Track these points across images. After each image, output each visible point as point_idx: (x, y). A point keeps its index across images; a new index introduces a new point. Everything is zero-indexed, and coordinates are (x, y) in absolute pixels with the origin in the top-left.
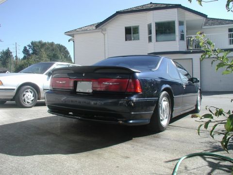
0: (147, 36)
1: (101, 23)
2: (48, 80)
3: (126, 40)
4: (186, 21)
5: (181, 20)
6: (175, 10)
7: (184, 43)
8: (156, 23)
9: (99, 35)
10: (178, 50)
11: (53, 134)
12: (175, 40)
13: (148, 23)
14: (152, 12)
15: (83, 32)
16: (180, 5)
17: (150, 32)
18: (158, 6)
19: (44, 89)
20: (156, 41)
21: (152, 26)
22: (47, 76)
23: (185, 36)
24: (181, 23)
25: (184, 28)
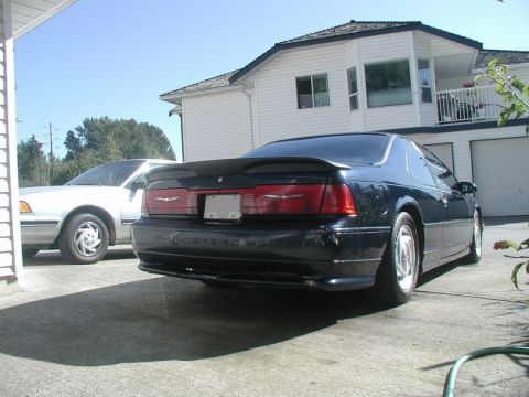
0: (347, 95)
1: (241, 70)
2: (131, 200)
3: (299, 107)
4: (435, 58)
5: (423, 56)
6: (409, 34)
7: (432, 108)
8: (366, 66)
9: (237, 98)
10: (418, 124)
11: (153, 317)
12: (411, 103)
13: (349, 67)
14: (356, 40)
15: (202, 92)
16: (419, 23)
17: (353, 87)
18: (369, 27)
19: (123, 221)
20: (369, 107)
21: (358, 73)
22: (128, 191)
23: (434, 93)
24: (423, 64)
25: (431, 72)
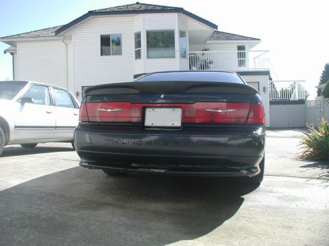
0: (133, 49)
3: (102, 55)
4: (189, 31)
5: (183, 29)
6: (176, 15)
7: (187, 62)
8: (147, 32)
9: (57, 46)
10: (178, 70)
12: (174, 57)
13: (136, 31)
14: (142, 15)
15: (32, 39)
16: (182, 8)
17: (138, 44)
18: (150, 8)
19: (16, 127)
20: (148, 57)
21: (142, 36)
23: (188, 52)
24: (182, 34)
25: (187, 39)
